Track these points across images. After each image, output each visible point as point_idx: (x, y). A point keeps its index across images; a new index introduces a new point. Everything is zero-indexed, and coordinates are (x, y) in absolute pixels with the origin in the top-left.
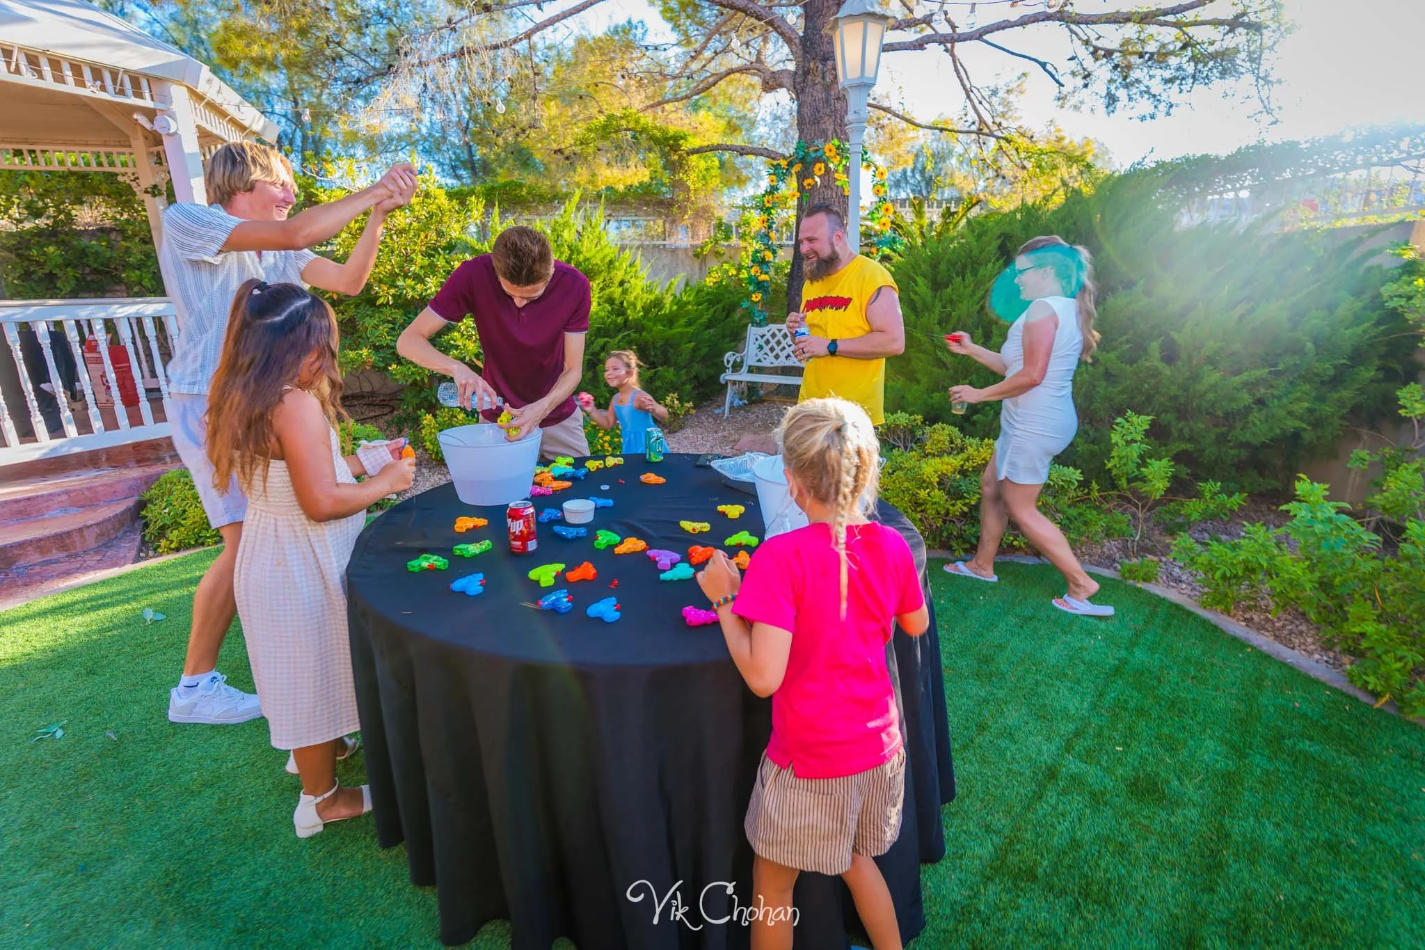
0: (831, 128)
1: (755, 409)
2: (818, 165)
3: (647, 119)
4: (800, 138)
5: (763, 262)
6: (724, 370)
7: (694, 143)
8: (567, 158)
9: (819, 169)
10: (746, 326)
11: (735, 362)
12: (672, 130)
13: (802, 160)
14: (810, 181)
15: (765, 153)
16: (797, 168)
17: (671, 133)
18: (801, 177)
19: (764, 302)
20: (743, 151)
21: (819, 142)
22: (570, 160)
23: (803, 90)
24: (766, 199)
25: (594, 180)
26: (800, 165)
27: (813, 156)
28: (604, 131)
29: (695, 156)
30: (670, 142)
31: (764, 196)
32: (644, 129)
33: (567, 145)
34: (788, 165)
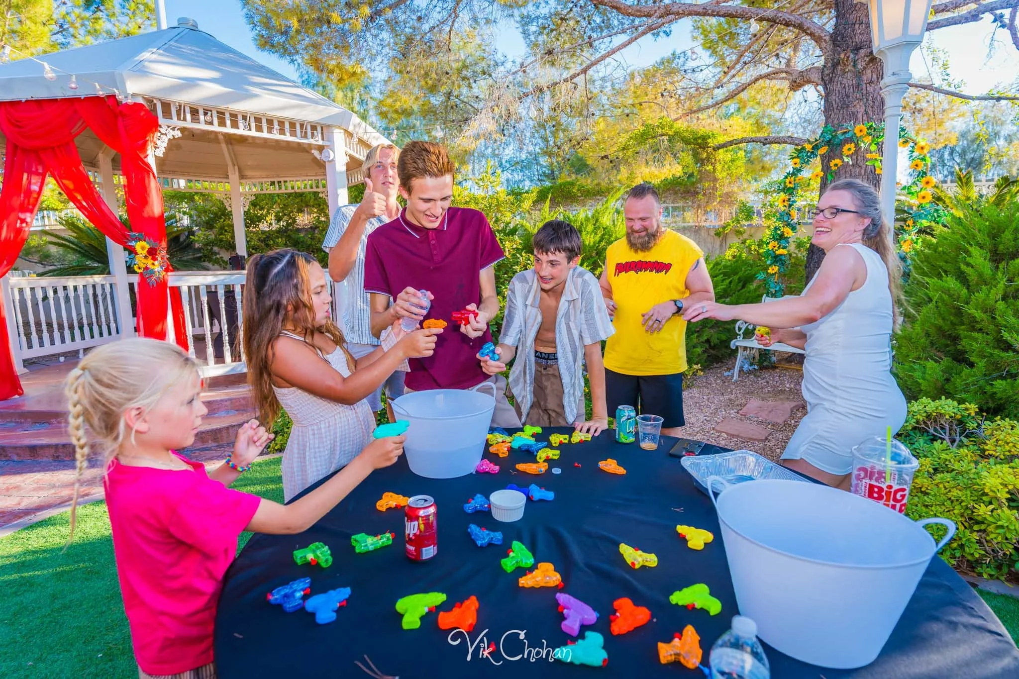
0: (863, 110)
1: (766, 374)
2: (847, 146)
3: (680, 125)
4: (826, 123)
5: (781, 237)
6: (735, 336)
7: (722, 139)
8: (611, 162)
9: (848, 149)
10: (761, 296)
11: (747, 328)
12: (702, 131)
13: (829, 143)
14: (837, 161)
15: (789, 140)
16: (823, 150)
17: (701, 133)
18: (826, 160)
19: (782, 275)
20: (766, 142)
21: (848, 126)
22: (615, 164)
23: (831, 80)
24: (787, 181)
25: (631, 177)
26: (827, 147)
27: (842, 138)
28: (643, 138)
29: (721, 151)
30: (700, 141)
31: (786, 177)
32: (676, 133)
33: (612, 151)
34: (813, 148)
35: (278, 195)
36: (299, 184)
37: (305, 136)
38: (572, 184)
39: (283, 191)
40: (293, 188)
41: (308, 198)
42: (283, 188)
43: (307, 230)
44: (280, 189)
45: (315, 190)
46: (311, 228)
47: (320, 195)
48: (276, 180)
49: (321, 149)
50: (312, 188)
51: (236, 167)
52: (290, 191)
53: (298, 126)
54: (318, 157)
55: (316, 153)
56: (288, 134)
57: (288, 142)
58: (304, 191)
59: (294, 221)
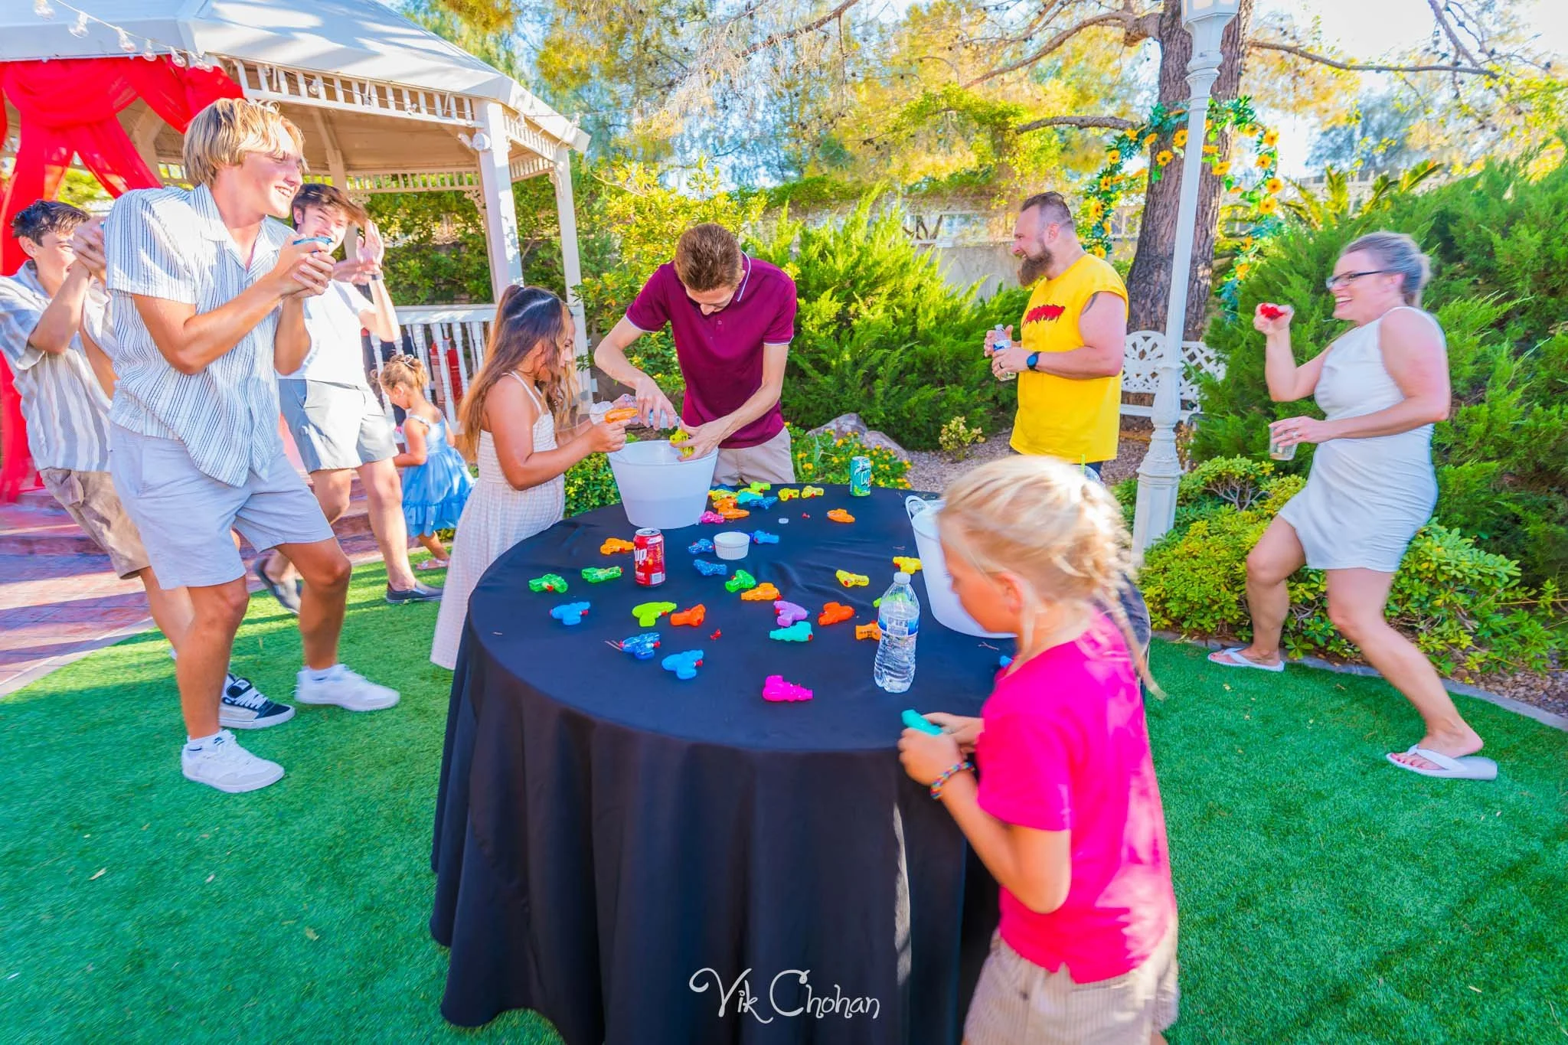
2: (1180, 134)
7: (1027, 118)
8: (877, 148)
9: (1181, 137)
13: (1158, 128)
14: (1165, 154)
15: (1112, 122)
16: (1150, 139)
18: (1155, 150)
20: (1082, 124)
22: (883, 150)
24: (1102, 181)
25: (905, 171)
26: (1155, 135)
27: (1175, 122)
28: (920, 114)
29: (1026, 134)
30: (998, 119)
31: (1101, 177)
32: (968, 107)
33: (878, 132)
34: (1138, 136)
35: (403, 195)
36: (432, 179)
37: (448, 115)
38: (822, 182)
39: (411, 189)
40: (425, 185)
41: (448, 200)
42: (411, 183)
43: (448, 247)
44: (406, 185)
45: (457, 187)
46: (454, 244)
47: (466, 196)
48: (399, 172)
49: (471, 132)
50: (452, 184)
51: (339, 153)
52: (421, 189)
53: (437, 100)
54: (468, 144)
55: (464, 138)
56: (424, 110)
57: (424, 123)
58: (441, 189)
59: (430, 235)
